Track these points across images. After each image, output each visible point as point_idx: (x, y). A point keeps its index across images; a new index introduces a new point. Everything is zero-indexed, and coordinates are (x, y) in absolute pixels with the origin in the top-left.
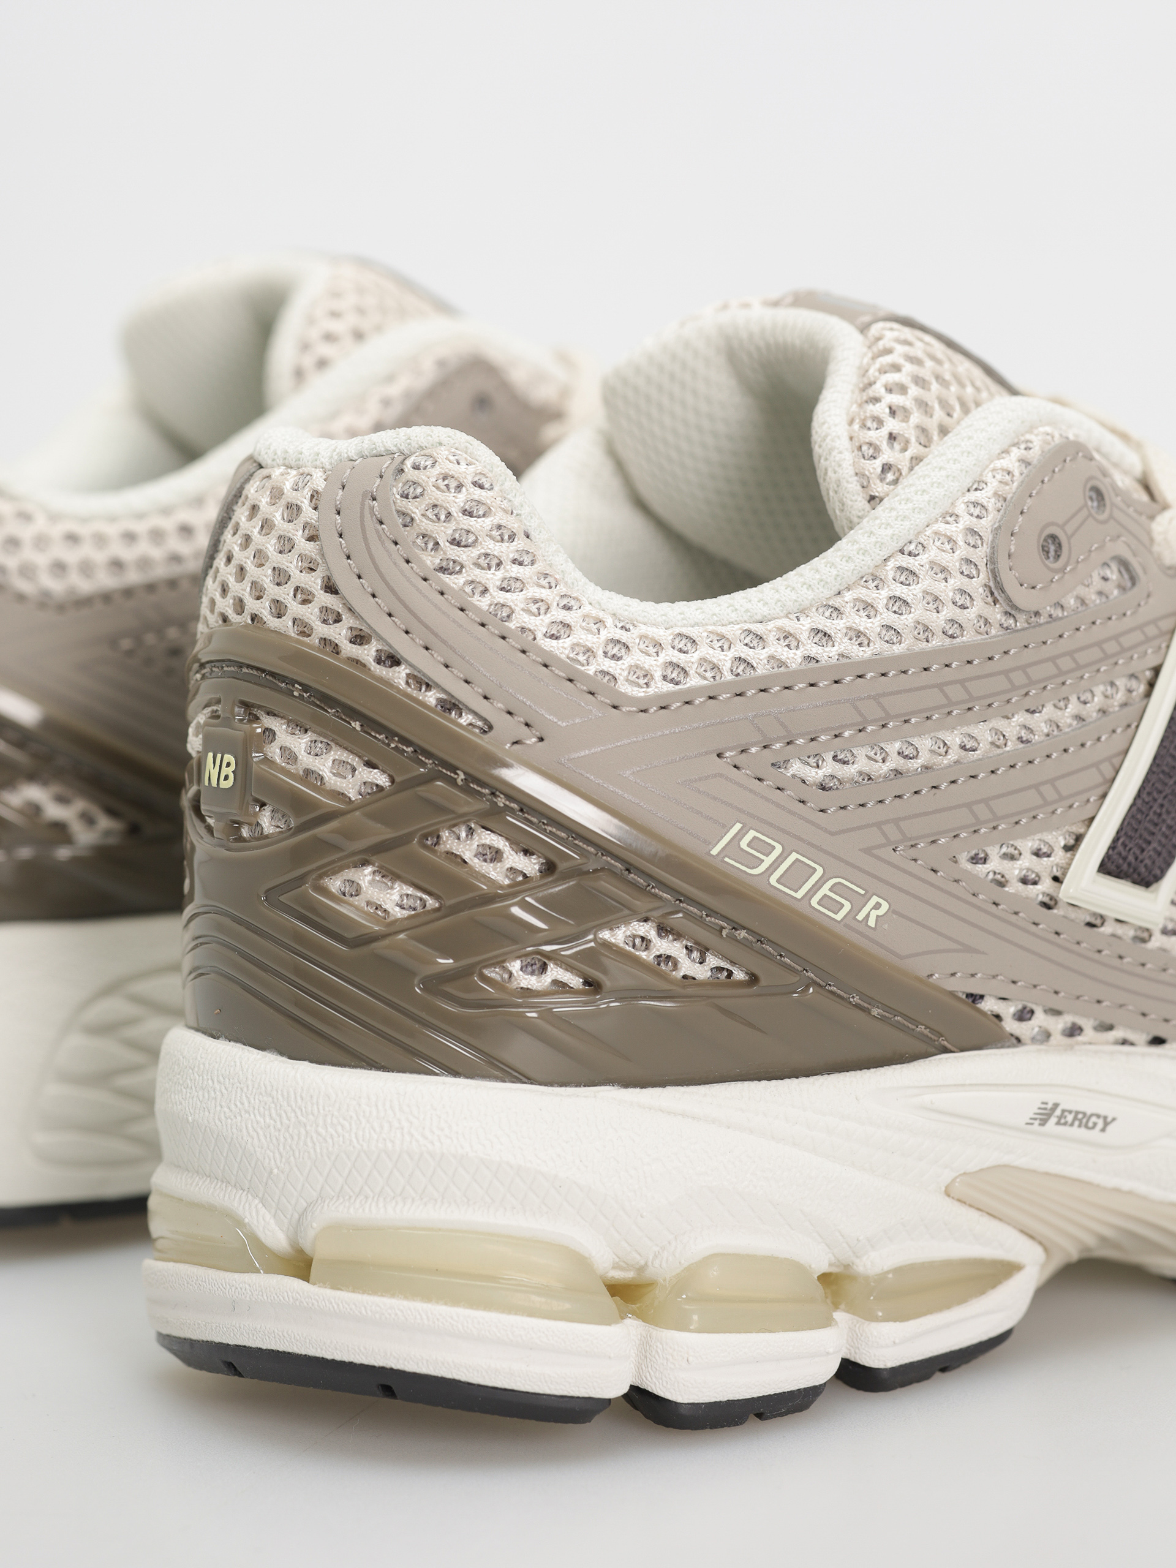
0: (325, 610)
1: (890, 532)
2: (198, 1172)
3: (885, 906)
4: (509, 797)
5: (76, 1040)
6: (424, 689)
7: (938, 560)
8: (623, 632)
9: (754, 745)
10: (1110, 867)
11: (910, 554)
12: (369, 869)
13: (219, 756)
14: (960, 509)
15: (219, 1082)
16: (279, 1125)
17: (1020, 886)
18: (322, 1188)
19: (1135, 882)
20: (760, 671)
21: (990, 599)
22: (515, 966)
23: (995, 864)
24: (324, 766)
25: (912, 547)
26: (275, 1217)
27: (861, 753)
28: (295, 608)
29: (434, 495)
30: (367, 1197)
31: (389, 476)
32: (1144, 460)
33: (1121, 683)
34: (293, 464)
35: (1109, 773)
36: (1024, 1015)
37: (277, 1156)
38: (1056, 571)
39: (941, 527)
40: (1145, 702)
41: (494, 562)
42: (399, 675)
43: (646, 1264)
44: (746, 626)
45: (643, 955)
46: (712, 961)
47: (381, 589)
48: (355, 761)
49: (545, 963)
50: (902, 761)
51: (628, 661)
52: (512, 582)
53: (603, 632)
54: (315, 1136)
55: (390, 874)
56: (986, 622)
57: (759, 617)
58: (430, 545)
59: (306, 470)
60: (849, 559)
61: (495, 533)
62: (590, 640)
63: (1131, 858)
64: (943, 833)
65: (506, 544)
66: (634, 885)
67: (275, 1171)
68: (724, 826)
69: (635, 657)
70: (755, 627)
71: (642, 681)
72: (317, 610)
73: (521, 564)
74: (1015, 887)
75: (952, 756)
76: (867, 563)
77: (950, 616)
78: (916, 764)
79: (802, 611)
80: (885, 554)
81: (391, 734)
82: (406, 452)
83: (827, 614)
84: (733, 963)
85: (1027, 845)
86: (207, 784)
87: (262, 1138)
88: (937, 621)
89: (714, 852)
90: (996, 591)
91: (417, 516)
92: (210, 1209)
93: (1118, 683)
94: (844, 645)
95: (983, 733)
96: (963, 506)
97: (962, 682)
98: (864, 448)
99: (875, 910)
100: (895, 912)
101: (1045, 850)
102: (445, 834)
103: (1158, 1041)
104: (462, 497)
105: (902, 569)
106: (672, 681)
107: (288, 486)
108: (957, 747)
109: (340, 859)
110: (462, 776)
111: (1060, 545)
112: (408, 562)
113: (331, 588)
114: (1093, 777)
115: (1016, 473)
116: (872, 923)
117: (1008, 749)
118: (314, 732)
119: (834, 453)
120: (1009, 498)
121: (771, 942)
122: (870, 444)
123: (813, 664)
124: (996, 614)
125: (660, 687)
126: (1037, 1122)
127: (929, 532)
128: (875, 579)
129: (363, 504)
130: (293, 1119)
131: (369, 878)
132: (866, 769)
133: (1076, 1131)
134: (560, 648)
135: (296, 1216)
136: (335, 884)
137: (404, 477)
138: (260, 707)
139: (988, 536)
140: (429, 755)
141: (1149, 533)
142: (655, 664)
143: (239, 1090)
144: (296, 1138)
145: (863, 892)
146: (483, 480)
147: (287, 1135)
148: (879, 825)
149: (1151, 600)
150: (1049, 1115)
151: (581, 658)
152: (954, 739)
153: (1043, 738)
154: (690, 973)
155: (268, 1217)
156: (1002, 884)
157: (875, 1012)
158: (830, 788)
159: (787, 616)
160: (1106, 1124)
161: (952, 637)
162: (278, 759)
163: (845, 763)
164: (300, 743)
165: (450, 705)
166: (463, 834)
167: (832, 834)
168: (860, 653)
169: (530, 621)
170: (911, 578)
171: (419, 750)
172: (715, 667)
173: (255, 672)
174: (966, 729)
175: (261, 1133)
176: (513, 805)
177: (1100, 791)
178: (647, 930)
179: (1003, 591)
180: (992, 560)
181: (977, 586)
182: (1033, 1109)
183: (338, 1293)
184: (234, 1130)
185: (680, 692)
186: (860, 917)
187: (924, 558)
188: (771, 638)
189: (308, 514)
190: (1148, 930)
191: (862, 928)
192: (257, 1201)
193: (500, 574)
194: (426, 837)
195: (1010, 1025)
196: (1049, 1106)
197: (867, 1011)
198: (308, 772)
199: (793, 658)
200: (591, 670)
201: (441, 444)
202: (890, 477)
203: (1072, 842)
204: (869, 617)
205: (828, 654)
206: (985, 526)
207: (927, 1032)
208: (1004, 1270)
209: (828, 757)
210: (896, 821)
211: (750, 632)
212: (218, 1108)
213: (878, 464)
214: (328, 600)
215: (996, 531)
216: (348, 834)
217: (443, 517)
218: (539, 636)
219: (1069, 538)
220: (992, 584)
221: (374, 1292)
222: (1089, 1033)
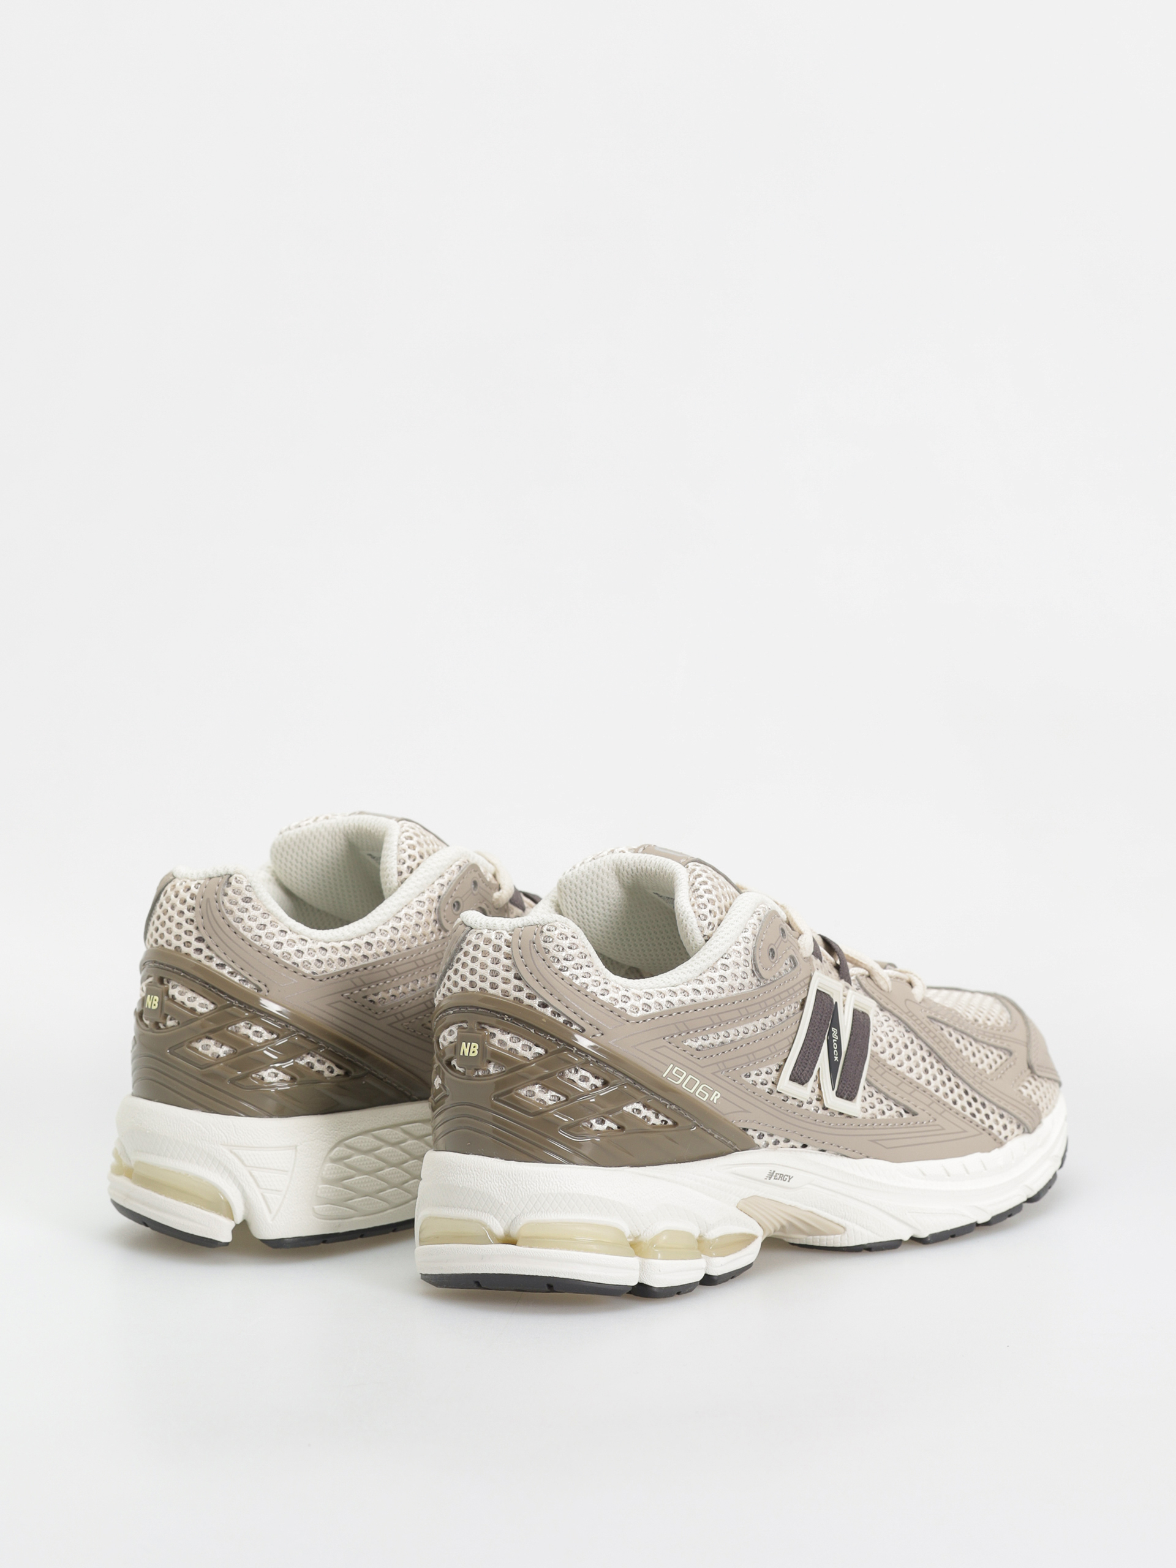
0: (516, 986)
1: (718, 950)
2: (460, 1207)
3: (719, 1095)
4: (592, 1057)
5: (329, 1165)
6: (556, 1016)
7: (736, 960)
8: (626, 992)
9: (676, 1034)
10: (793, 1078)
11: (726, 958)
12: (537, 1086)
13: (469, 1044)
14: (741, 940)
15: (475, 1171)
16: (505, 1185)
17: (761, 1086)
18: (523, 1209)
19: (799, 1083)
20: (676, 1006)
21: (752, 975)
22: (593, 1121)
23: (753, 1077)
24: (518, 1046)
25: (726, 956)
26: (500, 1222)
27: (711, 1036)
28: (502, 986)
29: (557, 941)
30: (542, 1212)
31: (538, 933)
32: (787, 913)
33: (793, 1005)
34: (492, 928)
35: (791, 1041)
36: (761, 1136)
37: (505, 1198)
38: (774, 963)
39: (735, 947)
40: (801, 1012)
41: (579, 967)
42: (548, 1011)
43: (640, 1235)
44: (669, 988)
45: (638, 1116)
46: (661, 1117)
47: (540, 978)
48: (531, 1045)
49: (603, 1120)
50: (724, 1038)
51: (629, 1003)
52: (586, 974)
53: (620, 992)
54: (522, 1189)
55: (546, 1088)
56: (752, 984)
57: (673, 985)
58: (556, 960)
59: (499, 931)
60: (704, 961)
61: (580, 955)
62: (616, 996)
63: (799, 1074)
64: (737, 1066)
65: (583, 959)
66: (637, 1089)
67: (504, 1204)
68: (667, 1065)
69: (632, 1002)
70: (672, 989)
71: (635, 1011)
72: (512, 986)
73: (589, 967)
74: (759, 1086)
75: (741, 1036)
76: (710, 962)
77: (740, 982)
78: (729, 1039)
79: (688, 982)
80: (717, 959)
81: (547, 1033)
82: (542, 924)
83: (698, 982)
84: (668, 1118)
85: (764, 1070)
86: (461, 1054)
87: (498, 1192)
88: (736, 984)
89: (664, 1076)
90: (756, 971)
91: (551, 950)
92: (470, 1221)
93: (792, 1005)
94: (704, 994)
95: (751, 1027)
96: (741, 939)
97: (745, 1007)
98: (701, 916)
99: (716, 1097)
100: (723, 1097)
101: (769, 1071)
102: (567, 1072)
103: (805, 1146)
104: (568, 941)
105: (723, 965)
106: (645, 1010)
107: (493, 938)
108: (742, 1032)
109: (527, 1082)
110: (576, 1049)
111: (774, 953)
112: (549, 967)
113: (518, 977)
114: (786, 1043)
115: (757, 925)
116: (715, 1102)
117: (758, 1032)
118: (513, 1033)
119: (690, 918)
120: (756, 935)
121: (683, 1110)
122: (703, 915)
123: (694, 1003)
124: (754, 980)
125: (641, 1013)
126: (768, 1178)
127: (731, 950)
128: (713, 968)
129: (530, 945)
130: (512, 1183)
131: (538, 1090)
132: (712, 1042)
133: (780, 1182)
134: (606, 999)
135: (510, 1221)
136: (523, 1092)
137: (544, 935)
138: (485, 1024)
139: (751, 950)
140: (561, 1041)
141: (798, 944)
142: (639, 1004)
143: (486, 1174)
144: (513, 1190)
145: (712, 1089)
146: (575, 935)
147: (509, 1190)
148: (717, 1063)
149: (801, 972)
150: (772, 1175)
151: (614, 1003)
152: (741, 1029)
153: (769, 1028)
154: (654, 1123)
155: (497, 1222)
156: (755, 1085)
157: (716, 1136)
158: (700, 1050)
159: (683, 984)
160: (790, 1179)
161: (741, 990)
162: (497, 1045)
163: (705, 1040)
164: (507, 1038)
165: (569, 1022)
166: (573, 1071)
167: (702, 1067)
168: (711, 998)
169: (595, 989)
170: (727, 968)
171: (558, 1039)
172: (660, 1004)
173: (485, 1011)
174: (745, 1026)
175: (497, 1189)
176: (594, 1060)
177: (788, 1048)
178: (639, 1106)
179: (758, 972)
180: (754, 959)
181: (748, 970)
182: (767, 1173)
183: (532, 1249)
184: (485, 1189)
185: (650, 1015)
186: (711, 1099)
187: (730, 960)
188: (678, 993)
189: (505, 949)
190: (802, 1102)
191: (712, 1103)
192: (492, 1216)
193: (582, 971)
194: (560, 1073)
195: (757, 1141)
196: (772, 1172)
197: (713, 1135)
198: (511, 1049)
199: (687, 1000)
200: (617, 1007)
201: (556, 921)
202: (711, 927)
203: (778, 1068)
204: (712, 983)
205: (699, 998)
206: (750, 946)
207: (731, 1143)
208: (752, 1238)
209: (700, 1038)
210: (723, 1062)
211: (671, 990)
212: (476, 1181)
213: (706, 922)
214: (517, 982)
215: (754, 948)
216: (532, 1072)
217: (561, 950)
218: (598, 994)
219: (777, 949)
220: (754, 969)
221: (547, 1248)
222: (782, 1143)
